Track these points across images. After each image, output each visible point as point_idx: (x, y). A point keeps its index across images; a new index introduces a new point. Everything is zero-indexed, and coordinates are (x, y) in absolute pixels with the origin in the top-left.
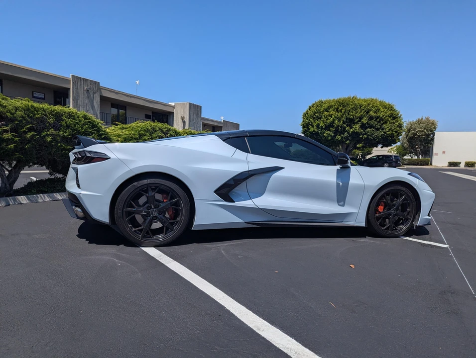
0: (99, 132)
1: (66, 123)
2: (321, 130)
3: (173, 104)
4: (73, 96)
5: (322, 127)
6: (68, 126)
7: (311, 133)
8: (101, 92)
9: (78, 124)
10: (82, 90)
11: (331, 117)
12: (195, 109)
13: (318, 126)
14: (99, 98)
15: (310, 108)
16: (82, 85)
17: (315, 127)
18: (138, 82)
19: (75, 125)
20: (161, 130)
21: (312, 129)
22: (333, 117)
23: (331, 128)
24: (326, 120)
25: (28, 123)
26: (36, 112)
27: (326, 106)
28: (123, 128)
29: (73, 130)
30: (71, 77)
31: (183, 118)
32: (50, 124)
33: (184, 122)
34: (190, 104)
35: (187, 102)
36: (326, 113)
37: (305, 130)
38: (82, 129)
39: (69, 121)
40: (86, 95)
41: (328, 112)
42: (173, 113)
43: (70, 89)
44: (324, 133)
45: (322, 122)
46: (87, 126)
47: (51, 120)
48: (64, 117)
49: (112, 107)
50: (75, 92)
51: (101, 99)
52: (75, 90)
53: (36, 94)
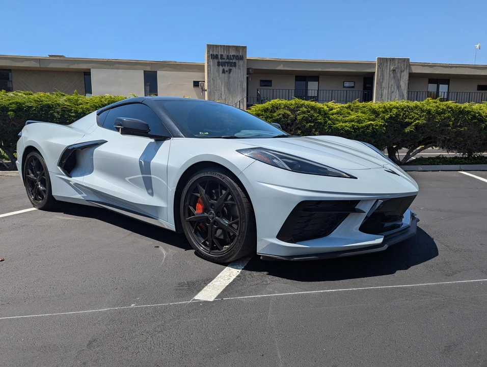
4: (377, 80)
8: (410, 69)
10: (388, 70)
16: (388, 67)
18: (478, 46)
30: (376, 60)
40: (392, 76)
43: (375, 72)
49: (429, 83)
50: (380, 74)
51: (409, 77)
52: (380, 72)
53: (347, 84)
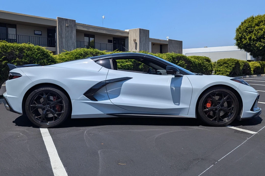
0: (48, 58)
1: (26, 54)
2: (254, 42)
3: (127, 30)
4: (58, 32)
5: (254, 39)
6: (28, 56)
7: (244, 45)
8: (76, 27)
9: (34, 54)
10: (64, 26)
11: (262, 30)
12: (144, 33)
13: (250, 39)
14: (75, 31)
15: (242, 23)
16: (64, 24)
17: (247, 39)
18: (103, 17)
19: (32, 55)
20: (92, 53)
21: (245, 42)
22: (263, 30)
23: (262, 40)
24: (258, 33)
25: (4, 55)
26: (8, 49)
27: (256, 21)
28: (67, 54)
29: (31, 58)
30: (57, 19)
31: (135, 40)
32: (16, 55)
33: (136, 43)
34: (140, 29)
35: (138, 28)
36: (257, 28)
37: (238, 42)
38: (37, 57)
39: (29, 52)
41: (258, 26)
42: (128, 37)
43: (57, 27)
44: (256, 44)
45: (253, 35)
46: (39, 55)
47: (17, 53)
48: (25, 51)
49: (84, 36)
50: (60, 28)
51: (76, 32)
52: (60, 27)
53: (37, 32)
